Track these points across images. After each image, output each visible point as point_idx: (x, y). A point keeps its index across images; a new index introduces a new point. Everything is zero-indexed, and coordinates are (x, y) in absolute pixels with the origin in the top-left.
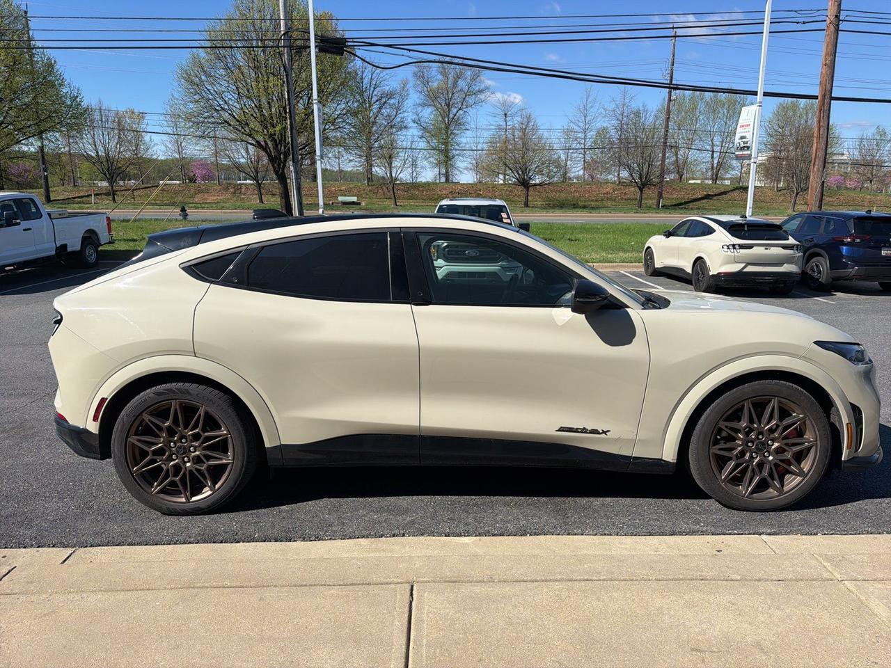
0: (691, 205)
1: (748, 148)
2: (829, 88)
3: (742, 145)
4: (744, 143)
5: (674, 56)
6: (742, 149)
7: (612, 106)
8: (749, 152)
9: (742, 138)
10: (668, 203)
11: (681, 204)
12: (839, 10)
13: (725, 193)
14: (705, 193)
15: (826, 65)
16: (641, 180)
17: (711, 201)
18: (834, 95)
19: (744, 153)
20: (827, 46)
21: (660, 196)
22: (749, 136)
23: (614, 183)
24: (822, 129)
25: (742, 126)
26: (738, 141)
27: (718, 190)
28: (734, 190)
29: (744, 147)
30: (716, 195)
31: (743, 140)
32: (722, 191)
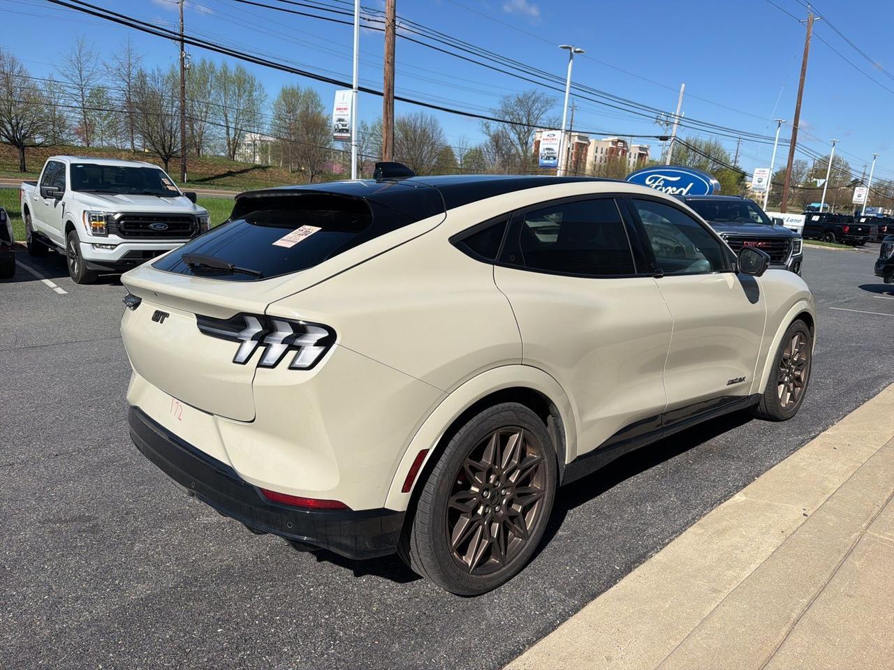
0: (216, 181)
1: (347, 131)
2: (392, 85)
3: (341, 127)
4: (343, 125)
5: (182, 21)
6: (341, 131)
7: (115, 64)
8: (349, 135)
9: (340, 120)
10: (193, 178)
11: (206, 180)
12: (395, 16)
13: (246, 171)
14: (228, 170)
15: (388, 62)
16: (165, 152)
17: (235, 179)
18: (396, 95)
19: (343, 135)
20: (388, 46)
21: (184, 170)
22: (347, 118)
23: (129, 151)
24: (389, 120)
25: (338, 109)
26: (335, 123)
27: (239, 168)
28: (254, 168)
29: (343, 130)
30: (238, 173)
31: (342, 123)
32: (243, 168)
